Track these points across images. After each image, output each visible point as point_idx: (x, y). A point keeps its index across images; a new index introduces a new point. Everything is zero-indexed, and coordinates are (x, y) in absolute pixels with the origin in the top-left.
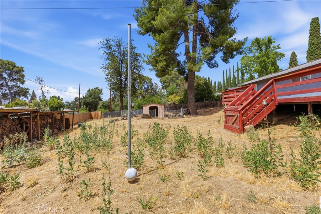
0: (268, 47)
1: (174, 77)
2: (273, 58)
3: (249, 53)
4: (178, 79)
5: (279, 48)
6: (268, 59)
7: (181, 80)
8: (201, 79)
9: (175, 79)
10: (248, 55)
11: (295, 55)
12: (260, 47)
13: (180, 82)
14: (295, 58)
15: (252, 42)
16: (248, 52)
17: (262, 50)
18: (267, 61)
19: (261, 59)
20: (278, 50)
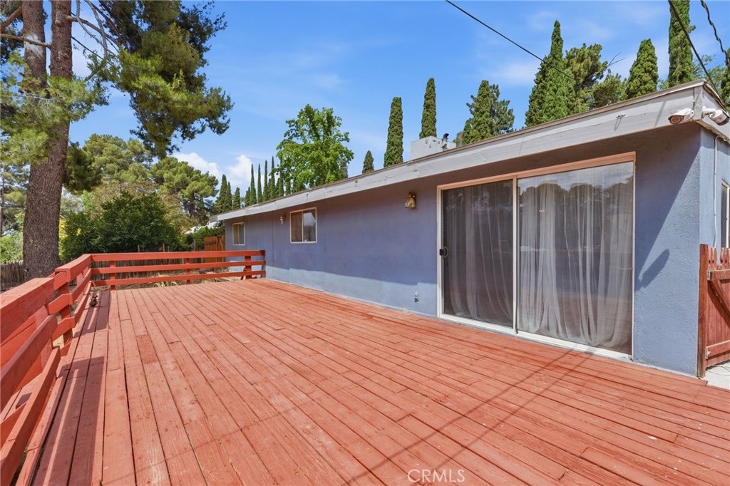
0: (328, 131)
1: (111, 162)
2: (333, 156)
3: (296, 136)
4: (126, 169)
5: (347, 140)
6: (327, 156)
7: (135, 173)
8: (201, 177)
9: (117, 167)
10: (294, 139)
11: (371, 158)
12: (315, 129)
13: (132, 178)
14: (371, 164)
15: (301, 113)
16: (294, 132)
17: (318, 136)
18: (326, 160)
19: (314, 154)
20: (344, 144)
